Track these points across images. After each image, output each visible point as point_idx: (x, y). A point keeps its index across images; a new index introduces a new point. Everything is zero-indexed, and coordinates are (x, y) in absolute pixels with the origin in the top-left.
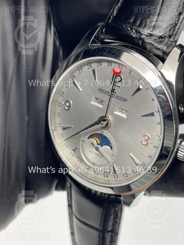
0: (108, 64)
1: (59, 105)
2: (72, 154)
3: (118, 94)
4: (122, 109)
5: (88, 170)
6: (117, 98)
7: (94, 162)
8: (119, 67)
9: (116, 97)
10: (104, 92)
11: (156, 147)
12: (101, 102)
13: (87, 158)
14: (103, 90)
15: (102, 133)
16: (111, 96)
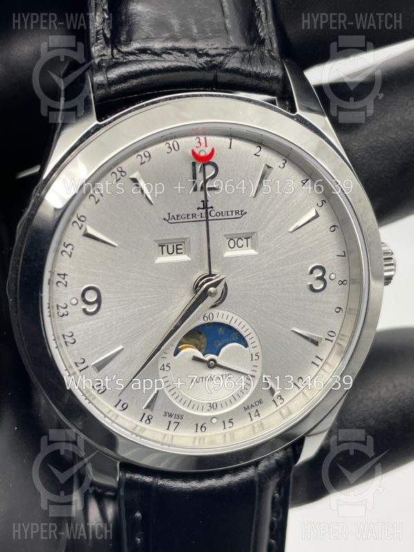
0: (169, 147)
1: (62, 311)
2: (145, 418)
3: (218, 209)
4: (236, 240)
5: (203, 429)
6: (219, 218)
7: (212, 402)
8: (199, 142)
9: (216, 218)
10: (182, 220)
11: (345, 282)
12: (177, 247)
13: (190, 404)
14: (177, 216)
15: (209, 321)
16: (207, 220)
